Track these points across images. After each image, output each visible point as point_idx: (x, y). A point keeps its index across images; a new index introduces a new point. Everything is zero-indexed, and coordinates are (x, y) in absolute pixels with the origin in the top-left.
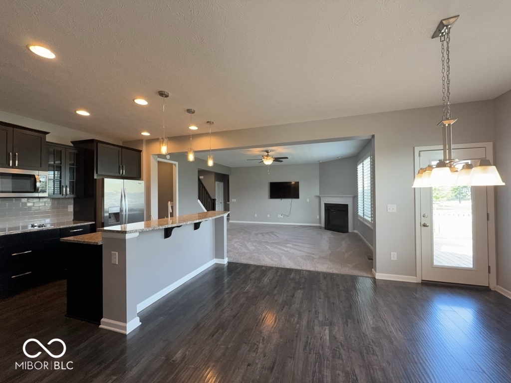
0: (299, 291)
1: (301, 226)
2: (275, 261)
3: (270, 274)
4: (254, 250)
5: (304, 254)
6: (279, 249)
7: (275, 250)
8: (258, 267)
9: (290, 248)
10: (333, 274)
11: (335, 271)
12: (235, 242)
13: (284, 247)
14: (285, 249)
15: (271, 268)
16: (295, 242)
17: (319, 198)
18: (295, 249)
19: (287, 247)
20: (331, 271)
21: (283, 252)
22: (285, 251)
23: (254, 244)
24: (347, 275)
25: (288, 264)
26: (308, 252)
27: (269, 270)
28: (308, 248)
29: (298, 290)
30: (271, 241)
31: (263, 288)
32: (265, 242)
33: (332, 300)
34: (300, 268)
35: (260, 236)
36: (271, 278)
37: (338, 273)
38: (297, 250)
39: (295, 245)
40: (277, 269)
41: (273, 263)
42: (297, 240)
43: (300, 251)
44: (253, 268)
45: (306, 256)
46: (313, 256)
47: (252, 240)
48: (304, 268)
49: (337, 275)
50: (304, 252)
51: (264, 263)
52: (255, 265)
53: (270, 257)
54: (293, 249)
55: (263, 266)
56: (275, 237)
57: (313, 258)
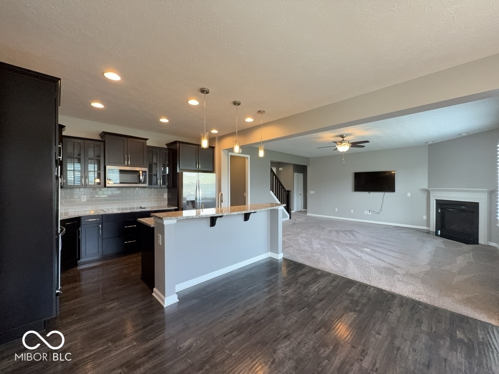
0: (352, 313)
1: (396, 227)
2: (338, 267)
3: (322, 282)
4: (318, 249)
5: (383, 264)
6: (350, 252)
7: (345, 254)
8: (312, 270)
9: (367, 253)
10: (420, 303)
11: (424, 299)
12: (302, 238)
13: (358, 251)
14: (359, 254)
15: (329, 274)
16: (378, 247)
17: (428, 192)
18: (372, 256)
19: (362, 252)
20: (416, 297)
21: (354, 257)
22: (357, 256)
23: (322, 242)
24: (445, 311)
25: (354, 273)
26: (391, 262)
27: (324, 276)
28: (393, 257)
29: (351, 311)
30: (344, 242)
31: (307, 297)
32: (337, 242)
33: (397, 343)
34: (368, 283)
35: (334, 233)
36: (322, 287)
37: (429, 302)
38: (375, 257)
39: (376, 251)
40: (336, 277)
41: (333, 268)
42: (381, 245)
43: (380, 259)
44: (306, 270)
45: (385, 268)
46: (395, 269)
47: (322, 237)
48: (374, 283)
49: (426, 306)
50: (384, 261)
51: (322, 266)
52: (310, 267)
53: (333, 260)
54: (370, 255)
55: (319, 270)
56: (352, 237)
57: (395, 273)
